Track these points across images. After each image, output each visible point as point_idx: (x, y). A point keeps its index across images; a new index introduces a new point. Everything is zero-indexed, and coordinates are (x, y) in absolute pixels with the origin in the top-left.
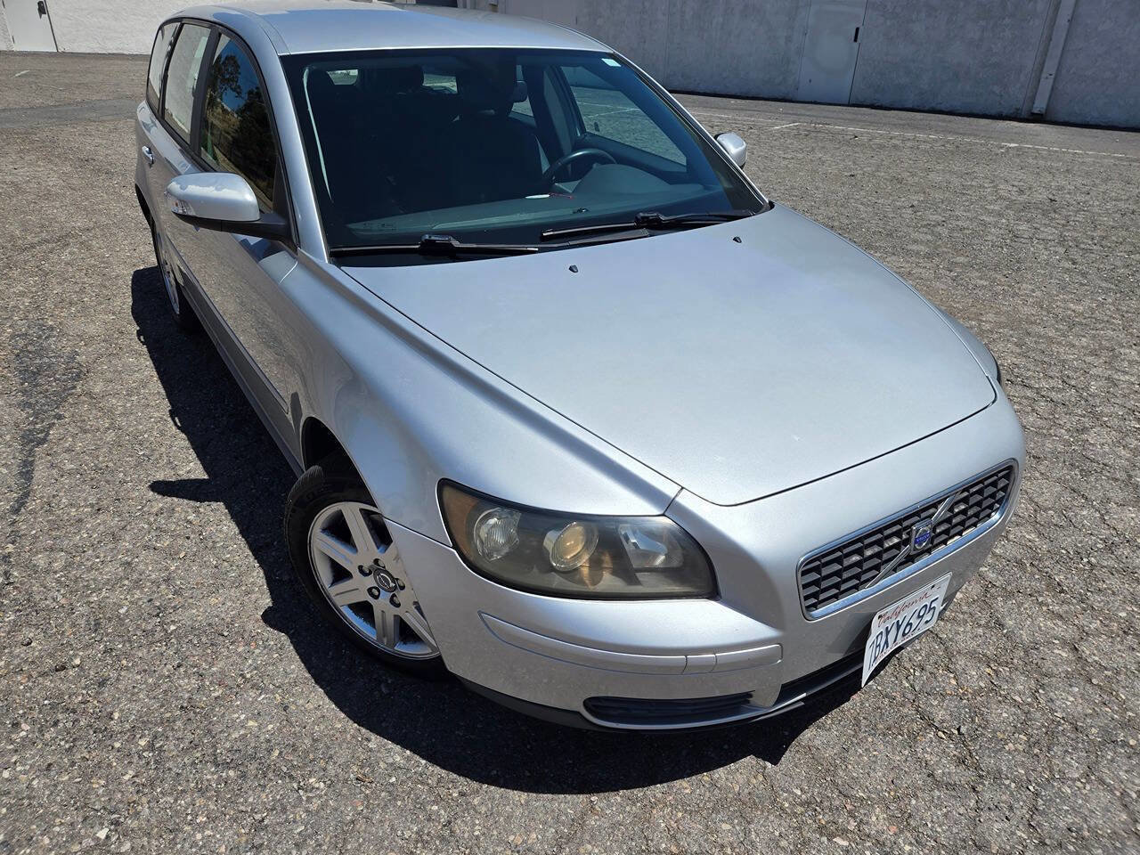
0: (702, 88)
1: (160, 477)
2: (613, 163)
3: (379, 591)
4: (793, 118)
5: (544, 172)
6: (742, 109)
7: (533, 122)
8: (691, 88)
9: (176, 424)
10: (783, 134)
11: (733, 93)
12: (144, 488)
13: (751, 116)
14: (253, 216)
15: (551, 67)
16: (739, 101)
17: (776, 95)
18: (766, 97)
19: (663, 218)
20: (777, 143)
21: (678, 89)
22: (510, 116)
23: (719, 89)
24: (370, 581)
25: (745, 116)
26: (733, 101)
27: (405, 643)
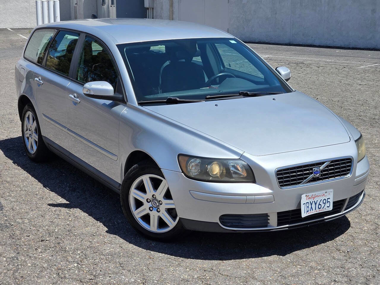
0: (317, 43)
1: (49, 203)
2: (234, 77)
3: (153, 208)
4: (376, 61)
5: (206, 82)
6: (342, 56)
7: (202, 64)
8: (310, 42)
9: (47, 189)
10: (365, 71)
11: (339, 45)
12: (45, 206)
13: (347, 60)
14: (112, 94)
15: (211, 44)
16: (342, 51)
17: (369, 47)
18: (362, 47)
19: (249, 93)
20: (359, 76)
21: (301, 44)
22: (192, 61)
23: (329, 43)
24: (150, 205)
25: (343, 60)
26: (338, 51)
27: (160, 228)
